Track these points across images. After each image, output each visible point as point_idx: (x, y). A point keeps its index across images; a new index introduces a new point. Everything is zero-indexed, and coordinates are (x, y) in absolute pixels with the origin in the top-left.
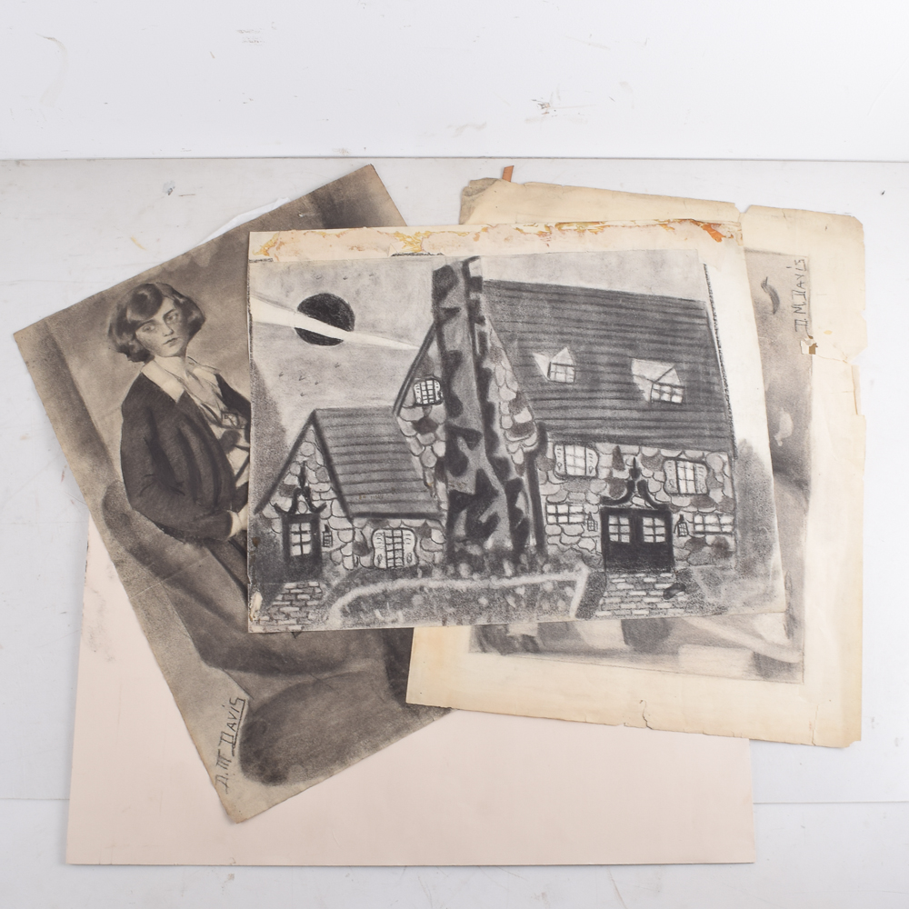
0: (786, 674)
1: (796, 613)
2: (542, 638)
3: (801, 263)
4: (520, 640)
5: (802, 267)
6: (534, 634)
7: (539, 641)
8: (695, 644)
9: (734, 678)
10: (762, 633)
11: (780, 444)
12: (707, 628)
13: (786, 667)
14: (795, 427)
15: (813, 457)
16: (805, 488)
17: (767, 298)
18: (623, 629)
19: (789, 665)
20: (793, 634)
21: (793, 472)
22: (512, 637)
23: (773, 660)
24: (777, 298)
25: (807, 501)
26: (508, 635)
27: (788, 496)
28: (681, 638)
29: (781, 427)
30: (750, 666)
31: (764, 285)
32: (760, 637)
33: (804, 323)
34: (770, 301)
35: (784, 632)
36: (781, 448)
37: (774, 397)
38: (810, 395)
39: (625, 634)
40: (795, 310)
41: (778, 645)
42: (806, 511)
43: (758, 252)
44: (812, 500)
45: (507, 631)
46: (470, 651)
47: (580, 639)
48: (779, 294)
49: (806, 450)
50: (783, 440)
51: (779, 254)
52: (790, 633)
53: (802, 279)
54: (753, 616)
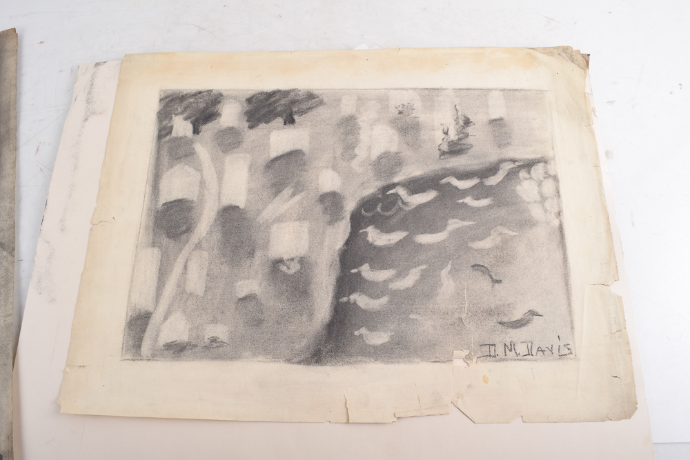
0: (130, 343)
1: (187, 353)
2: (170, 141)
3: (566, 351)
4: (168, 125)
5: (562, 353)
6: (174, 134)
7: (167, 138)
8: (161, 261)
9: (129, 296)
10: (169, 321)
11: (356, 333)
12: (175, 271)
13: (137, 343)
14: (375, 347)
15: (346, 367)
16: (314, 360)
17: (517, 315)
18: (175, 201)
19: (139, 347)
20: (167, 350)
21: (329, 347)
22: (171, 118)
23: (144, 331)
24: (520, 327)
25: (299, 363)
26: (173, 116)
27: (304, 343)
28: (166, 249)
29: (374, 333)
30: (140, 310)
31: (533, 313)
32: (166, 318)
33: (492, 354)
34: (514, 319)
35: (170, 341)
36: (352, 334)
37: (404, 325)
38: (410, 361)
39: (171, 202)
40: (508, 344)
41: (157, 336)
42: (289, 361)
43: (570, 305)
44: (301, 367)
45: (176, 115)
46: (161, 91)
47: (168, 169)
48: (524, 329)
49: (352, 359)
50: (361, 336)
51: (572, 328)
52: (169, 346)
53: (547, 352)
54: (184, 311)
